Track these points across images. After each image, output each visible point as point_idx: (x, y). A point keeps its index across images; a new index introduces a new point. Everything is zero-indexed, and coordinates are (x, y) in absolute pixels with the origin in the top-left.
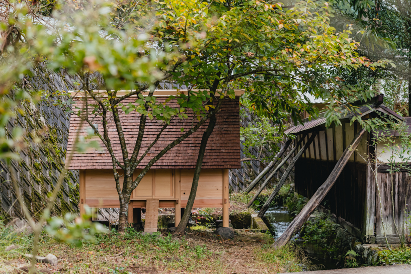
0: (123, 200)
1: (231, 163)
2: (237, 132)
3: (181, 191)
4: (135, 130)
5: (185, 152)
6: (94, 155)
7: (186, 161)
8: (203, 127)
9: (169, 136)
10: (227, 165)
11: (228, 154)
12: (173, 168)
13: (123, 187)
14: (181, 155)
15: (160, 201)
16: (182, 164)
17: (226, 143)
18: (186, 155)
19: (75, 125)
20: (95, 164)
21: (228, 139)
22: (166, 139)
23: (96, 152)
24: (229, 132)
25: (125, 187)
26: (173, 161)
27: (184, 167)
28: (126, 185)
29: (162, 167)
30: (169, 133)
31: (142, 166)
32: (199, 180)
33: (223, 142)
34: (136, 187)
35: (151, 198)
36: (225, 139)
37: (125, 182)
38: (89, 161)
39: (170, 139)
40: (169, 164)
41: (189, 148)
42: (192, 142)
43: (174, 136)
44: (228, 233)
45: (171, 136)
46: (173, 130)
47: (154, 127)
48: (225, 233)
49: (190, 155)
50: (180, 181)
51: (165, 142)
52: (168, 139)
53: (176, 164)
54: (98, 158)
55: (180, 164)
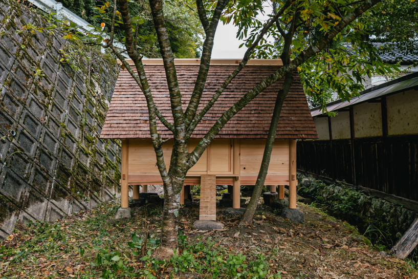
0: (170, 189)
1: (306, 132)
2: (304, 99)
3: (241, 165)
4: (187, 96)
5: (247, 119)
6: (138, 122)
7: (250, 129)
8: (264, 93)
9: (227, 102)
10: (302, 134)
11: (299, 122)
12: (235, 137)
13: (172, 163)
14: (243, 122)
15: (217, 177)
16: (246, 133)
17: (294, 110)
18: (249, 122)
19: (119, 90)
20: (138, 132)
21: (294, 105)
22: (224, 106)
23: (141, 118)
24: (295, 99)
25: (174, 163)
26: (235, 129)
27: (249, 137)
28: (176, 160)
29: (222, 136)
30: (226, 99)
31: (197, 134)
32: (272, 152)
33: (290, 108)
34: (194, 163)
35: (205, 173)
36: (291, 105)
37: (175, 155)
38: (131, 129)
39: (228, 105)
40: (229, 132)
41: (252, 115)
42: (254, 108)
43: (232, 102)
44: (298, 217)
45: (229, 102)
46: (231, 96)
47: (209, 93)
48: (294, 216)
49: (253, 122)
50: (240, 154)
51: (223, 109)
52: (226, 106)
53: (239, 133)
54: (143, 125)
55: (244, 133)
